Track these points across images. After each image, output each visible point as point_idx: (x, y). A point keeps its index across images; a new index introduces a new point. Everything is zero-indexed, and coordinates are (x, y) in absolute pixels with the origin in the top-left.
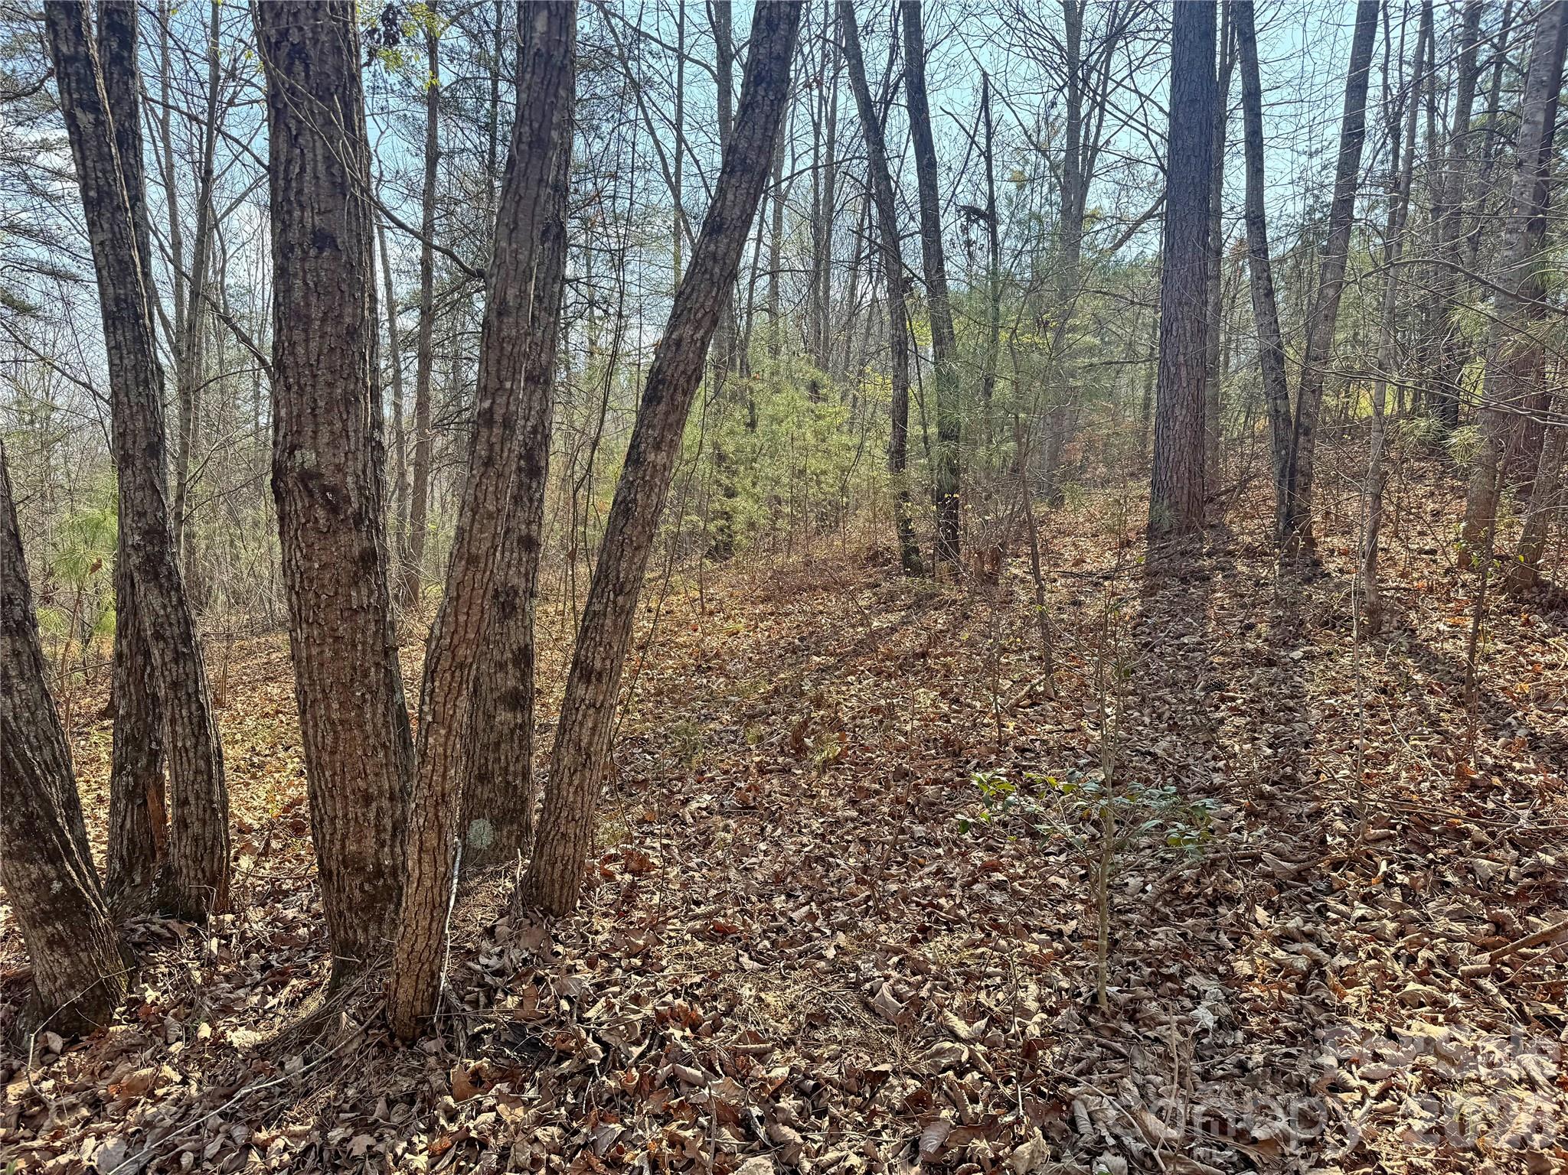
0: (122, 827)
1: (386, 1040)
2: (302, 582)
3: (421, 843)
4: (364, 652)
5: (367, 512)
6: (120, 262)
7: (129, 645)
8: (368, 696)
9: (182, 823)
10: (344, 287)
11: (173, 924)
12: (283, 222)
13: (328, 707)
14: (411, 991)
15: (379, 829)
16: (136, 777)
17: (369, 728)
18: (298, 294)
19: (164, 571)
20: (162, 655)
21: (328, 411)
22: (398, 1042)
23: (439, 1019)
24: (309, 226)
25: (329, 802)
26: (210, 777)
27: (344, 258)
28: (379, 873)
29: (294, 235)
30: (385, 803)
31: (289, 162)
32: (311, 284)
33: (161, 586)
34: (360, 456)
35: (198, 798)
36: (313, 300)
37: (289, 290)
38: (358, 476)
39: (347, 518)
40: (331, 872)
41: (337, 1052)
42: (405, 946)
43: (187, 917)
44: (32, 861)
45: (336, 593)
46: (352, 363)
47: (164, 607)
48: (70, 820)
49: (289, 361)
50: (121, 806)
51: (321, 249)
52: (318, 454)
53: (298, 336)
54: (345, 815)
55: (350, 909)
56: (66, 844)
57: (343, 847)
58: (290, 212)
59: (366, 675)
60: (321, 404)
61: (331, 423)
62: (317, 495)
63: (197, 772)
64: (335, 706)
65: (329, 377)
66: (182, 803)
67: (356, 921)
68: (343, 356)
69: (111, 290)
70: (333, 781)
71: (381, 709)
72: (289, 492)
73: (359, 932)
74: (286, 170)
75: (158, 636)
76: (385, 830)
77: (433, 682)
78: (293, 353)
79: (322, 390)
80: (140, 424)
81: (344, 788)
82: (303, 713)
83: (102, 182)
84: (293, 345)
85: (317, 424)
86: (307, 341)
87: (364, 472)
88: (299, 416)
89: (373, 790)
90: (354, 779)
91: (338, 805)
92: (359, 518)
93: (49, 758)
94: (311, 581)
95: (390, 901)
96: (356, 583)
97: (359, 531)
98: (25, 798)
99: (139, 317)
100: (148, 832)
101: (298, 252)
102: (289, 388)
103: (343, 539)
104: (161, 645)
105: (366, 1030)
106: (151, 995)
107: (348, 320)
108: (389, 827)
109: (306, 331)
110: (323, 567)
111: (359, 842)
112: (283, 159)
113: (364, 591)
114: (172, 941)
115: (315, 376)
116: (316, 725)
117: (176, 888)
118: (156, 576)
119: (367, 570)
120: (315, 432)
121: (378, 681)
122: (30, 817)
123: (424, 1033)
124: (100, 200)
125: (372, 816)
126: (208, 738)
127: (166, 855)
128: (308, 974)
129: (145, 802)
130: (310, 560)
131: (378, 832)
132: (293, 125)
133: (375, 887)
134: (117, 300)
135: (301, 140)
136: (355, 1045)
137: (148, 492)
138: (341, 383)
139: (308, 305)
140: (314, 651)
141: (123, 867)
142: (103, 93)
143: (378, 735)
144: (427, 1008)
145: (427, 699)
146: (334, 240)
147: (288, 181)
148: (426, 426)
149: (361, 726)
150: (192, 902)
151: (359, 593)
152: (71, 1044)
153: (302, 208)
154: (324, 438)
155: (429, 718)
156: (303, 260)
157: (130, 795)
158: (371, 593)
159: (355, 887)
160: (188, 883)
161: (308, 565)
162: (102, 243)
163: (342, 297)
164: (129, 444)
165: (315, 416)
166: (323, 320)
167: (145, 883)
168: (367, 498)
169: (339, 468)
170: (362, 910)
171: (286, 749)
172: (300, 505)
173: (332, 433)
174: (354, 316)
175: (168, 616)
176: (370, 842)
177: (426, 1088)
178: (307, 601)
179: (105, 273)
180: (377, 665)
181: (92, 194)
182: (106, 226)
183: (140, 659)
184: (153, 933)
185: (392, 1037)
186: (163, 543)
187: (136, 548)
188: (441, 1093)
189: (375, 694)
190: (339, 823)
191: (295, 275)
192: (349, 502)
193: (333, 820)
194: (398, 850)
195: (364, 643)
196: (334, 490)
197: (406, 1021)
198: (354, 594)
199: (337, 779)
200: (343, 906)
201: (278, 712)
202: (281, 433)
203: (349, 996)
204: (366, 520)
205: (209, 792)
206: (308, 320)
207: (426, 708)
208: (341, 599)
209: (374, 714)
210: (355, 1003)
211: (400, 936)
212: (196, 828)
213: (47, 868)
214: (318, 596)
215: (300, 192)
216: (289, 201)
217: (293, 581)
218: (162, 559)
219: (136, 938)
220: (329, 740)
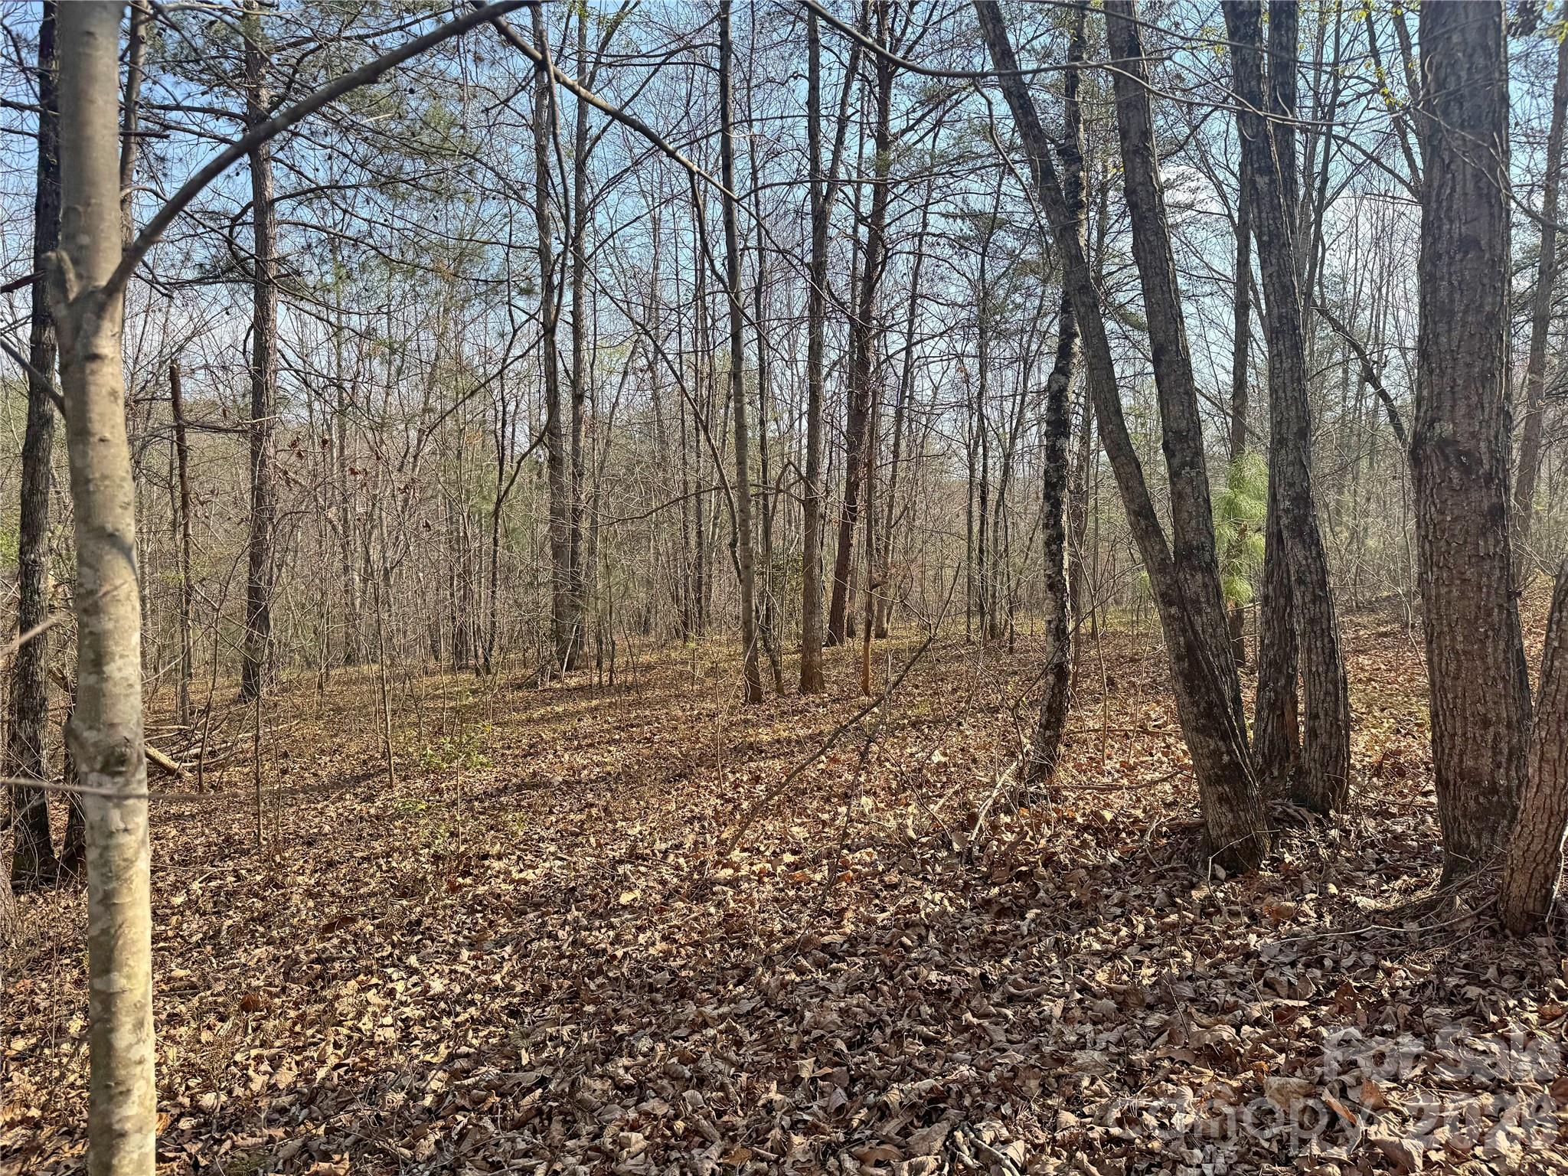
0: (1265, 731)
1: (1497, 928)
2: (1435, 532)
3: (1542, 753)
4: (1488, 593)
5: (1497, 472)
6: (1283, 286)
7: (1274, 589)
8: (1490, 633)
9: (1312, 733)
10: (1486, 281)
11: (1303, 811)
12: (1433, 235)
13: (1453, 639)
14: (1524, 888)
15: (1496, 751)
16: (1276, 693)
17: (1490, 661)
18: (1443, 294)
19: (1307, 529)
20: (1303, 597)
21: (1465, 388)
22: (1507, 932)
23: (1551, 922)
24: (1456, 236)
25: (1449, 720)
26: (1337, 699)
27: (1487, 256)
28: (1494, 789)
29: (1442, 247)
30: (1503, 730)
31: (1441, 187)
32: (1456, 283)
33: (1304, 542)
34: (1493, 424)
35: (1326, 714)
36: (1457, 296)
37: (1435, 291)
38: (1490, 442)
39: (1478, 477)
40: (1448, 782)
41: (1451, 925)
42: (1521, 844)
43: (1313, 809)
44: (1211, 736)
45: (1465, 542)
46: (1490, 344)
47: (1306, 558)
48: (1236, 712)
49: (1432, 350)
50: (1265, 714)
51: (1466, 253)
52: (1455, 424)
53: (1442, 327)
54: (1464, 734)
55: (1464, 816)
56: (1233, 729)
57: (1461, 761)
58: (1440, 228)
59: (1489, 614)
60: (1460, 382)
61: (1468, 398)
62: (1452, 458)
63: (1327, 693)
64: (1460, 638)
65: (1468, 359)
66: (1313, 716)
67: (1469, 828)
68: (1481, 340)
69: (1276, 311)
70: (1454, 703)
71: (1502, 645)
72: (1428, 458)
73: (1472, 837)
74: (1438, 195)
75: (1300, 581)
76: (1501, 753)
77: (1561, 612)
78: (1437, 343)
79: (1461, 370)
80: (1293, 414)
81: (1464, 710)
82: (1430, 642)
83: (1272, 228)
84: (1437, 336)
85: (1454, 400)
86: (1449, 331)
87: (1496, 437)
88: (1439, 394)
89: (1492, 716)
90: (1474, 703)
91: (1458, 724)
92: (1489, 478)
93: (1224, 664)
94: (1443, 532)
95: (1504, 816)
96: (1484, 534)
97: (1489, 488)
98: (1208, 690)
99: (1296, 328)
100: (1285, 738)
101: (1445, 259)
102: (1431, 372)
103: (1474, 495)
104: (1303, 588)
105: (1478, 915)
106: (1288, 858)
107: (1488, 308)
108: (1506, 751)
109: (1449, 323)
110: (1455, 520)
111: (1476, 759)
112: (1436, 184)
113: (1491, 541)
114: (1302, 825)
115: (1455, 360)
116: (1441, 654)
117: (1306, 785)
118: (1301, 535)
119: (1495, 523)
120: (1453, 407)
121: (1500, 620)
122: (1210, 705)
123: (1535, 930)
124: (1270, 242)
125: (1490, 738)
126: (1336, 667)
127: (1298, 757)
128: (1418, 876)
129: (1283, 713)
130: (1443, 513)
131: (1495, 754)
132: (1446, 156)
133: (1490, 802)
134: (1280, 317)
135: (1453, 167)
136: (1467, 924)
137: (1297, 467)
138: (1479, 363)
139: (1452, 301)
140: (1444, 590)
141: (1265, 761)
142: (1275, 157)
143: (1498, 669)
144: (1538, 907)
145: (1554, 627)
146: (1479, 243)
147: (1439, 202)
148: (1539, 396)
149: (1483, 659)
150: (1318, 798)
151: (1486, 542)
152: (1231, 877)
153: (1451, 222)
154: (1461, 410)
155: (1556, 644)
156: (1450, 264)
157: (1272, 706)
158: (1497, 542)
159: (1470, 799)
160: (1316, 782)
161: (1441, 517)
162: (1270, 276)
163: (1483, 290)
164: (1284, 430)
165: (1453, 393)
166: (1465, 312)
167: (1281, 776)
168: (1498, 460)
169: (1474, 435)
170: (1477, 819)
171: (1383, 710)
172: (1436, 468)
173: (1469, 406)
174: (1493, 304)
175: (1308, 566)
176: (1486, 762)
177: (1537, 969)
178: (1439, 548)
179: (1272, 298)
180: (1500, 606)
181: (1265, 238)
182: (1274, 261)
183: (1282, 601)
184: (1288, 814)
185: (1503, 927)
186: (1307, 507)
187: (1287, 511)
188: (1551, 976)
189: (1497, 632)
190: (1458, 740)
191: (1442, 279)
192: (1481, 463)
193: (1453, 736)
194: (1513, 774)
195: (1489, 586)
196: (1467, 454)
197: (1518, 915)
198: (1481, 543)
199: (1459, 701)
200: (1458, 813)
201: (1370, 680)
202: (1423, 410)
203: (1463, 887)
204: (1496, 479)
205: (1336, 711)
206: (1452, 313)
207: (1553, 635)
208: (1469, 547)
209: (1495, 650)
210: (1467, 894)
211: (1516, 834)
212: (1324, 739)
213: (1221, 743)
214: (1448, 544)
215: (1449, 209)
216: (1440, 219)
217: (1427, 531)
218: (1306, 520)
219: (1276, 814)
220: (1453, 667)
